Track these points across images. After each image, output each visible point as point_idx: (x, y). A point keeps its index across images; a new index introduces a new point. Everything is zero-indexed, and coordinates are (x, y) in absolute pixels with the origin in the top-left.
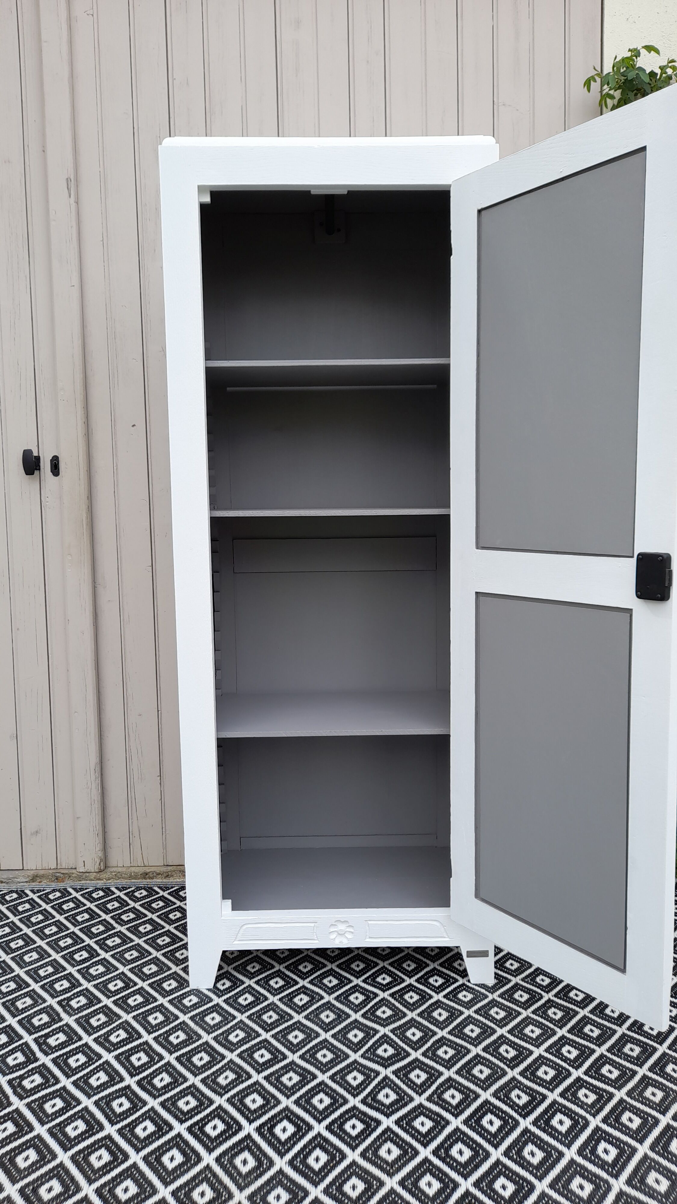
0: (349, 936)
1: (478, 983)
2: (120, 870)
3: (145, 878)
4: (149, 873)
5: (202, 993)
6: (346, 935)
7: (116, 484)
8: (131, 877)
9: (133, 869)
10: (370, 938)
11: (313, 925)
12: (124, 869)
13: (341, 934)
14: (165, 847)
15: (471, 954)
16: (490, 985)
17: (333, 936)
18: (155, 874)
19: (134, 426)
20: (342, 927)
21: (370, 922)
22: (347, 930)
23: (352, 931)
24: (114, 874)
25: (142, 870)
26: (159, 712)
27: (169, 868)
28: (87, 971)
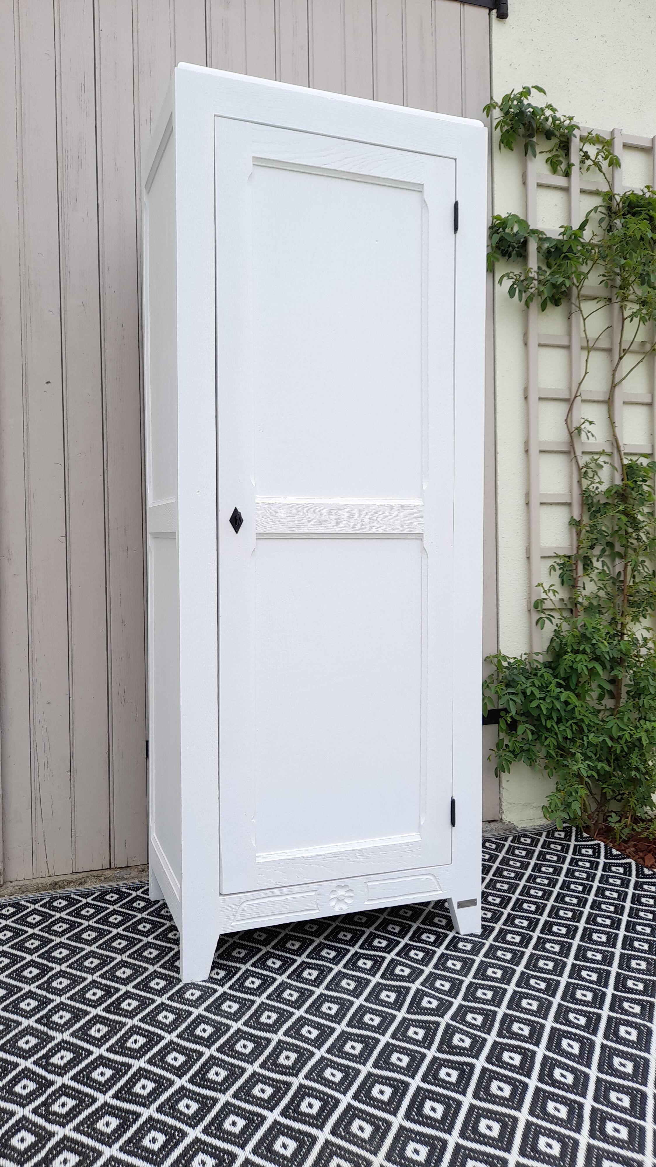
0: (349, 901)
1: (467, 933)
2: (22, 883)
3: (55, 889)
4: (59, 882)
5: (200, 986)
6: (346, 900)
7: (26, 445)
8: (38, 889)
9: (38, 881)
10: (369, 900)
11: (313, 893)
12: (27, 882)
13: (339, 900)
14: (74, 851)
15: (461, 905)
16: (479, 934)
17: (333, 903)
18: (65, 883)
19: (48, 382)
20: (341, 892)
21: (369, 884)
22: (347, 895)
23: (352, 895)
24: (17, 888)
25: (49, 881)
26: (71, 699)
27: (81, 875)
28: (49, 985)
